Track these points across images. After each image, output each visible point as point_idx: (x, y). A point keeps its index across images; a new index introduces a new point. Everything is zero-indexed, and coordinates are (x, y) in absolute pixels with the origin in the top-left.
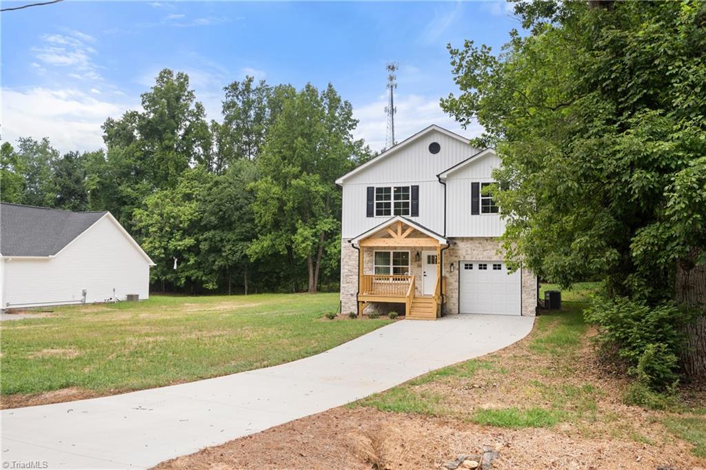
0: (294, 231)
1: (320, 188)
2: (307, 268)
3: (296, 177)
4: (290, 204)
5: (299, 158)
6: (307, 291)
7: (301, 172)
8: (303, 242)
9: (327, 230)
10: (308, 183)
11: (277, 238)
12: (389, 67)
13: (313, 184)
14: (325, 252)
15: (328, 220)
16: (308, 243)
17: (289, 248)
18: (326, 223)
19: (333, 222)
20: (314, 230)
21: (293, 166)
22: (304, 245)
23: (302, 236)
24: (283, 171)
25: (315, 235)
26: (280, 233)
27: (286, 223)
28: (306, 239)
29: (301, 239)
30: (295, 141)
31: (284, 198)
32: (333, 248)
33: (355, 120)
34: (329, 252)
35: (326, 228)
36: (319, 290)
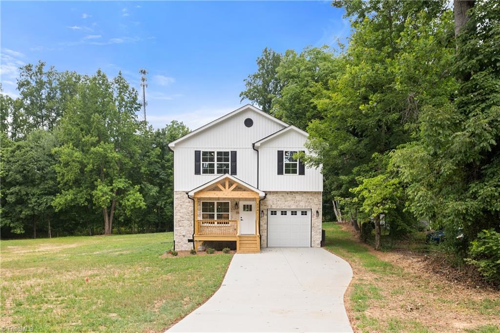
0: (94, 187)
1: (115, 154)
2: (102, 216)
3: (94, 145)
4: (90, 166)
5: (96, 130)
6: (104, 234)
7: (98, 142)
8: (103, 196)
9: (121, 187)
10: (105, 150)
11: (78, 193)
12: (142, 71)
13: (109, 151)
14: (120, 204)
15: (121, 180)
16: (107, 196)
17: (90, 201)
18: (120, 182)
19: (126, 182)
20: (111, 187)
21: (92, 136)
22: (104, 198)
23: (102, 191)
24: (83, 140)
25: (112, 190)
26: (81, 189)
27: (85, 181)
28: (106, 193)
29: (101, 194)
30: (93, 116)
31: (85, 161)
32: (126, 201)
33: (139, 104)
34: (123, 204)
35: (121, 185)
36: (112, 233)
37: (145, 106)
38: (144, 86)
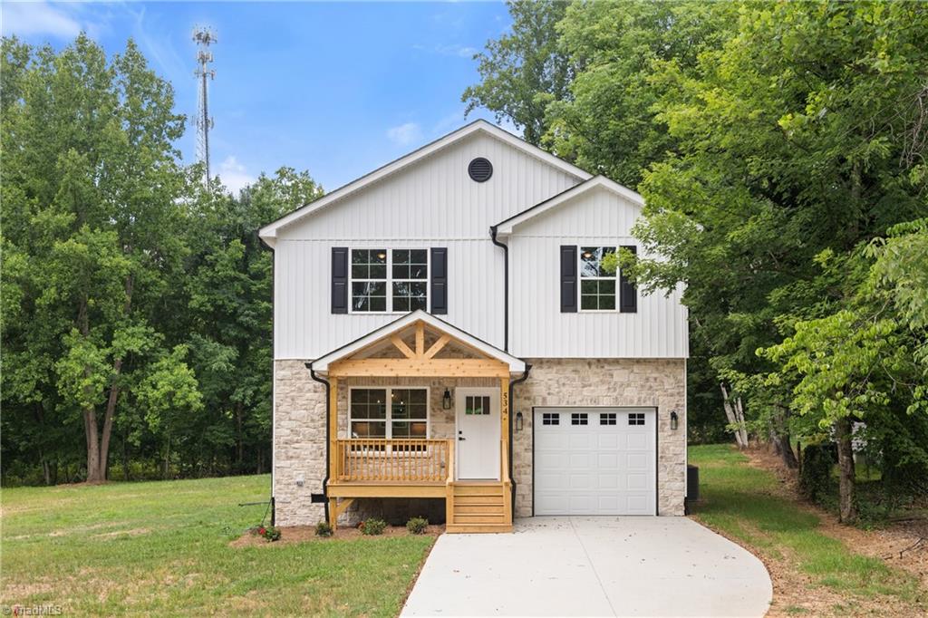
0: (58, 351)
1: (121, 260)
2: (82, 431)
3: (62, 234)
4: (51, 293)
5: (69, 194)
6: (85, 480)
7: (75, 226)
8: (84, 375)
9: (136, 350)
10: (93, 248)
11: (16, 367)
12: (199, 36)
13: (104, 251)
14: (132, 399)
15: (136, 329)
16: (97, 376)
17: (48, 389)
18: (133, 335)
19: (147, 335)
20: (108, 351)
21: (58, 211)
22: (87, 382)
23: (82, 363)
24: (34, 220)
25: (110, 359)
26: (24, 355)
27: (36, 335)
28: (93, 368)
29: (79, 370)
30: (61, 157)
31: (36, 280)
32: (149, 388)
34: (140, 397)
35: (135, 345)
36: (108, 478)
37: (206, 131)
38: (204, 76)
